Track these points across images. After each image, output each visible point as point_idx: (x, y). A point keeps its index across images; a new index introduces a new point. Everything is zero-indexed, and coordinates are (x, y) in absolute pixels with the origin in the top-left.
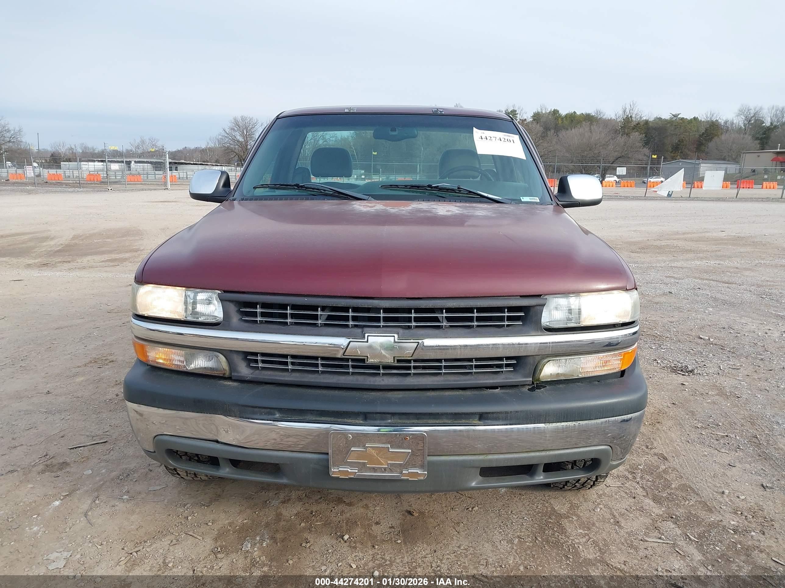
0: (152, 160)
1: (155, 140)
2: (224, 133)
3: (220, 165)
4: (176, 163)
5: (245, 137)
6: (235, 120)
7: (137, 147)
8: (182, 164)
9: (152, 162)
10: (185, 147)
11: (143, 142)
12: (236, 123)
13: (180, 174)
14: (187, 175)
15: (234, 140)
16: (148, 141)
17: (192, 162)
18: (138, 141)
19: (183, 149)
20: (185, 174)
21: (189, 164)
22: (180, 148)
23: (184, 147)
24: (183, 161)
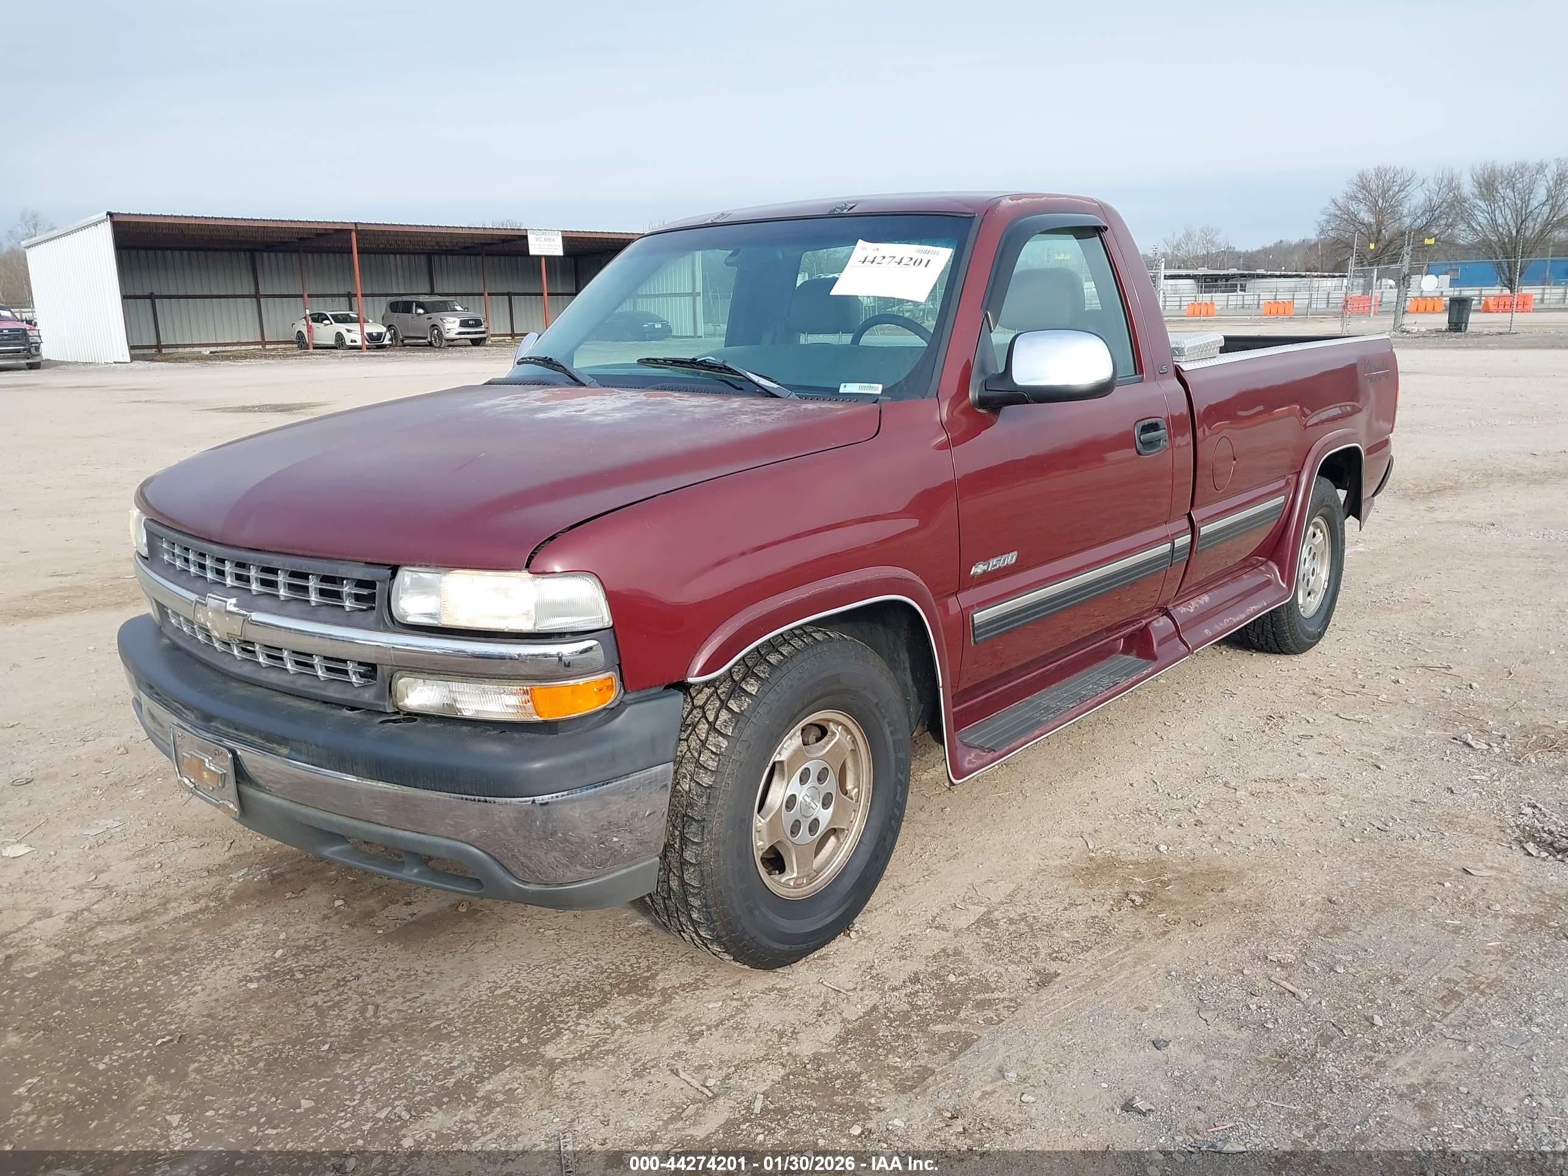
0: (1196, 272)
1: (1212, 230)
2: (1333, 210)
3: (1340, 276)
4: (1243, 276)
5: (1379, 213)
6: (1362, 177)
7: (1178, 247)
8: (1259, 276)
9: (1196, 276)
10: (1279, 240)
11: (1189, 236)
12: (1363, 185)
13: (1246, 298)
14: (1259, 300)
15: (1353, 220)
16: (1198, 233)
17: (1278, 273)
18: (1180, 234)
19: (1276, 245)
20: (1256, 297)
21: (1271, 276)
22: (1269, 243)
23: (1277, 240)
24: (1259, 272)
